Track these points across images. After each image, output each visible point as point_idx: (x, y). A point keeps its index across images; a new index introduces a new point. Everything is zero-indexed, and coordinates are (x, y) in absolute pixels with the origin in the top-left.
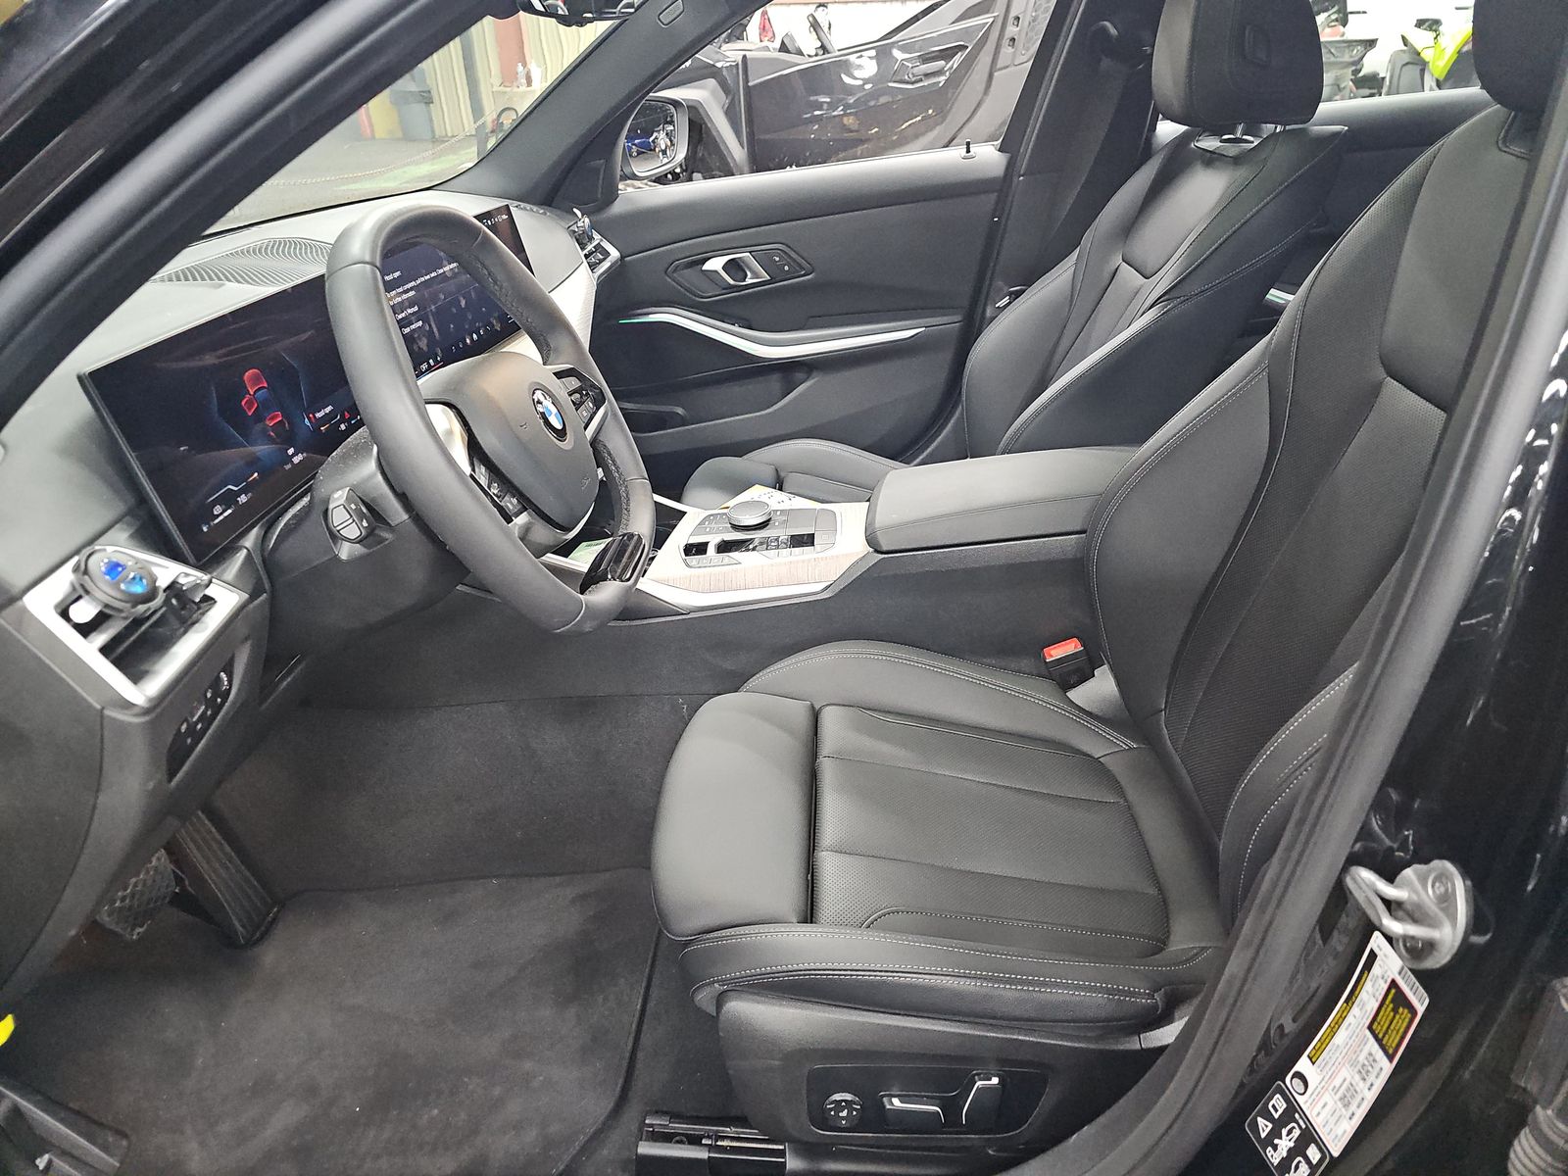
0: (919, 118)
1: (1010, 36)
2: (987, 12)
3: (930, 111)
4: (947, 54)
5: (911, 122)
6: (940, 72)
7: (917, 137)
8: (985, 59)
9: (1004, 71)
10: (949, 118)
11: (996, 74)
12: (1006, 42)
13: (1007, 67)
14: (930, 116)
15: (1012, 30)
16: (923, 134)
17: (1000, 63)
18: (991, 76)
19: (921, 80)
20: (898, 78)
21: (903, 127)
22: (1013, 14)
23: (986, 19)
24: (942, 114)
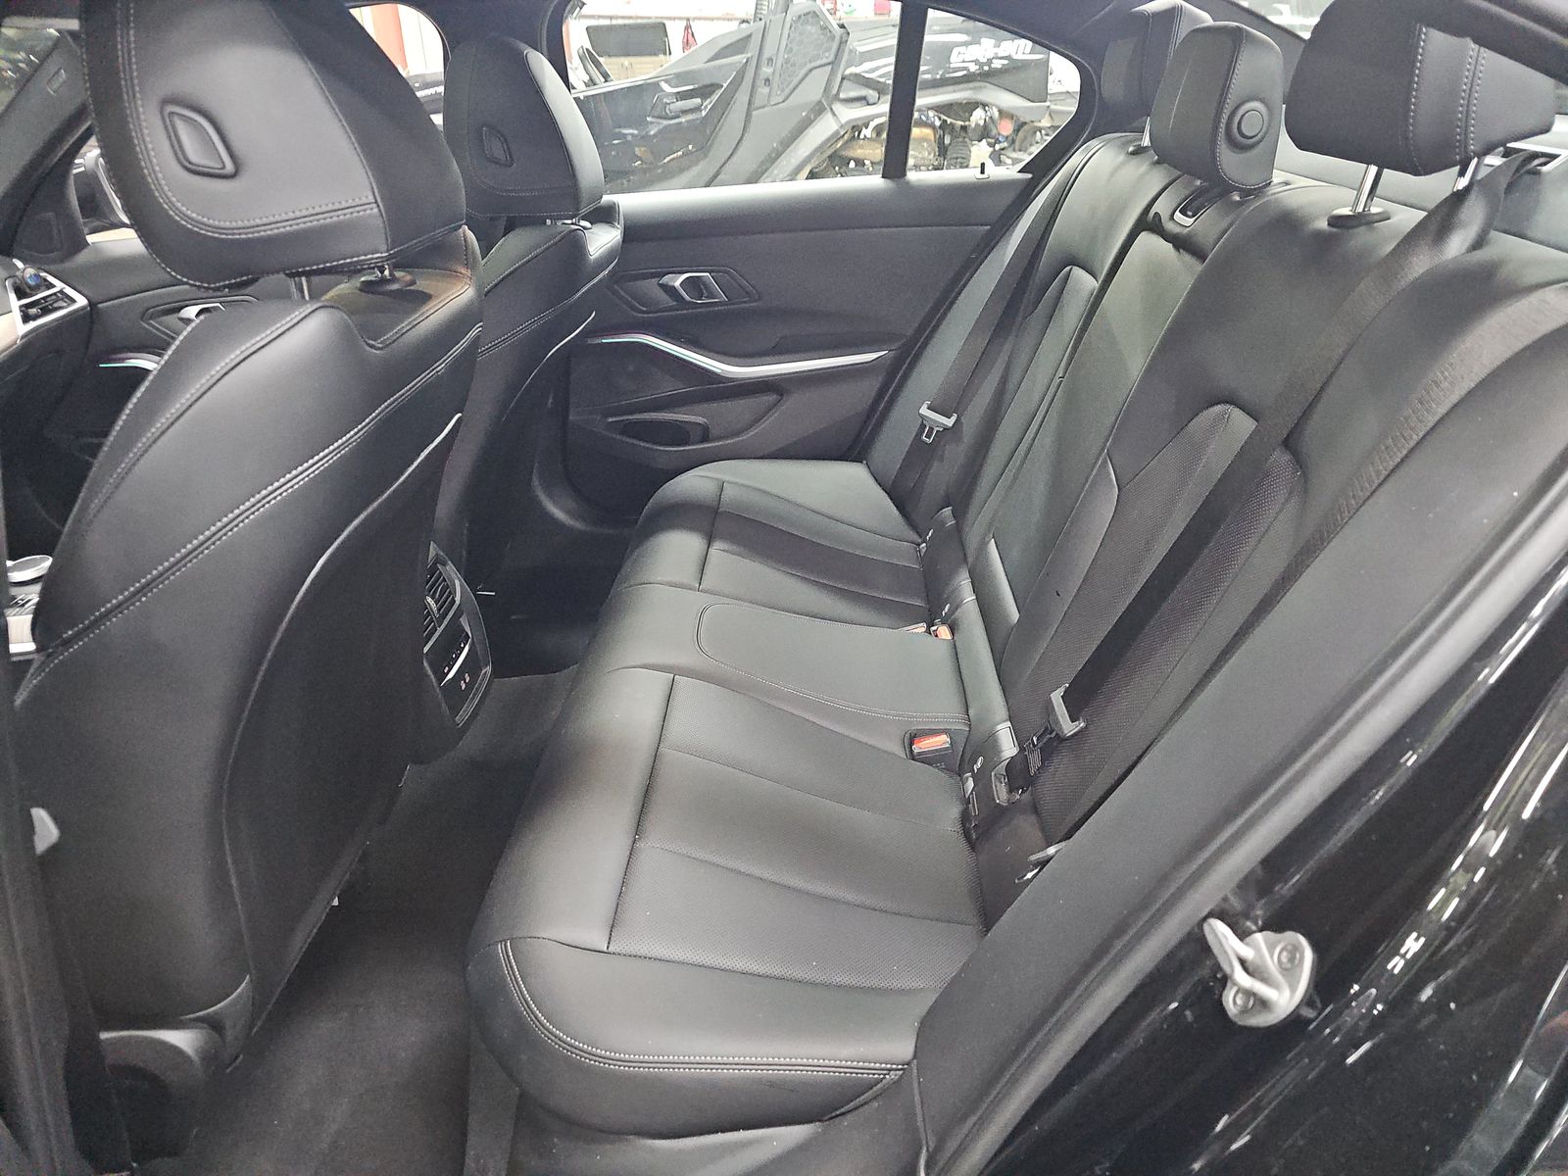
0: (680, 153)
1: (765, 77)
2: (742, 53)
3: (690, 147)
4: (704, 91)
5: (672, 156)
6: (698, 109)
7: (682, 170)
8: (742, 98)
9: (761, 110)
10: (711, 154)
11: (754, 113)
12: (760, 82)
13: (764, 107)
14: (691, 152)
15: (766, 70)
16: (688, 168)
17: (757, 102)
18: (748, 115)
19: (679, 117)
20: (656, 114)
21: (666, 161)
22: (766, 55)
23: (741, 58)
24: (704, 149)
